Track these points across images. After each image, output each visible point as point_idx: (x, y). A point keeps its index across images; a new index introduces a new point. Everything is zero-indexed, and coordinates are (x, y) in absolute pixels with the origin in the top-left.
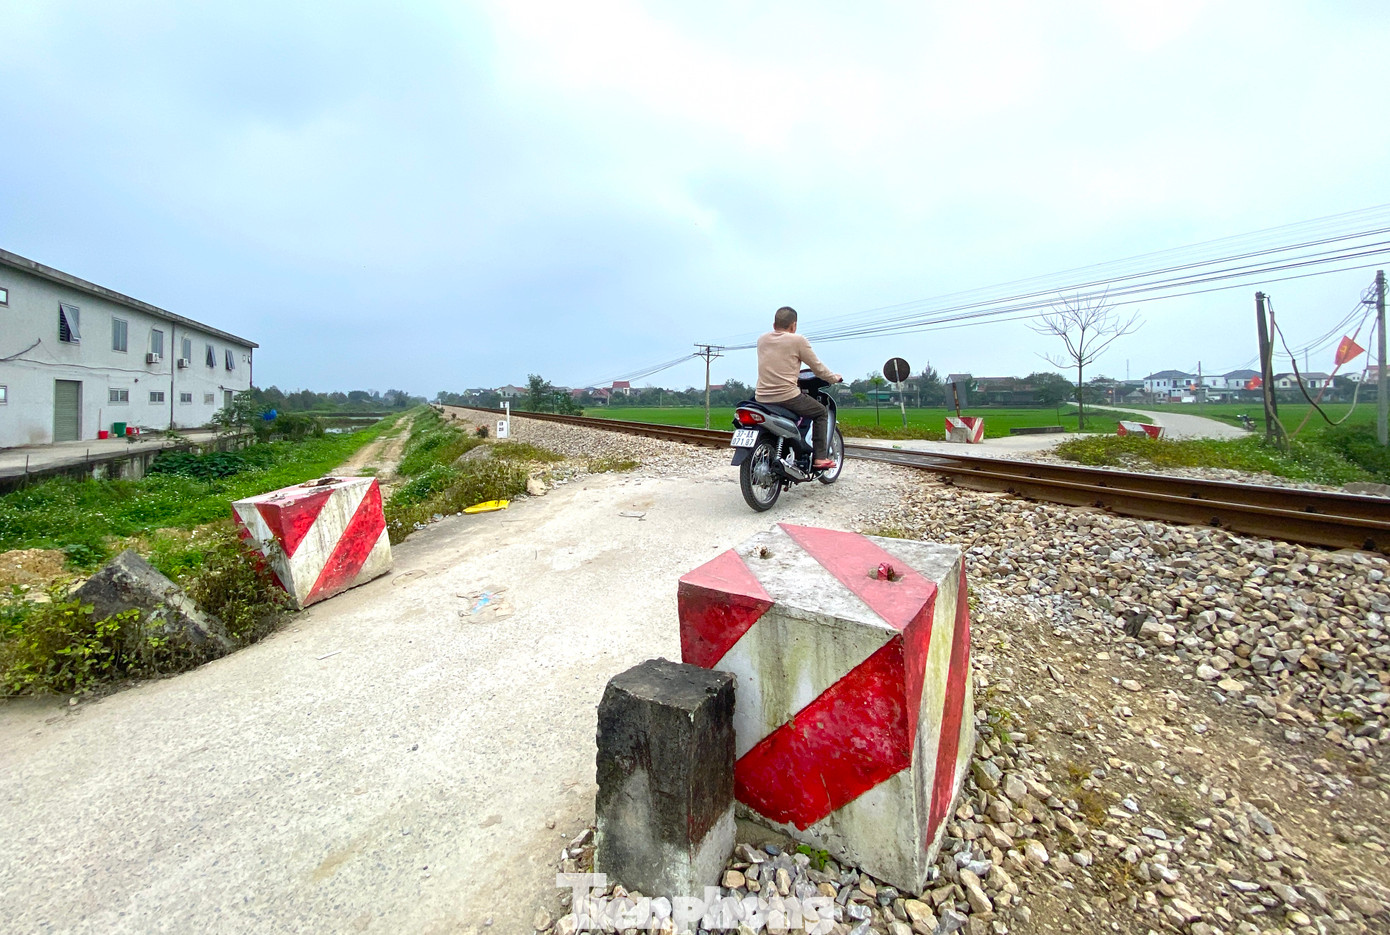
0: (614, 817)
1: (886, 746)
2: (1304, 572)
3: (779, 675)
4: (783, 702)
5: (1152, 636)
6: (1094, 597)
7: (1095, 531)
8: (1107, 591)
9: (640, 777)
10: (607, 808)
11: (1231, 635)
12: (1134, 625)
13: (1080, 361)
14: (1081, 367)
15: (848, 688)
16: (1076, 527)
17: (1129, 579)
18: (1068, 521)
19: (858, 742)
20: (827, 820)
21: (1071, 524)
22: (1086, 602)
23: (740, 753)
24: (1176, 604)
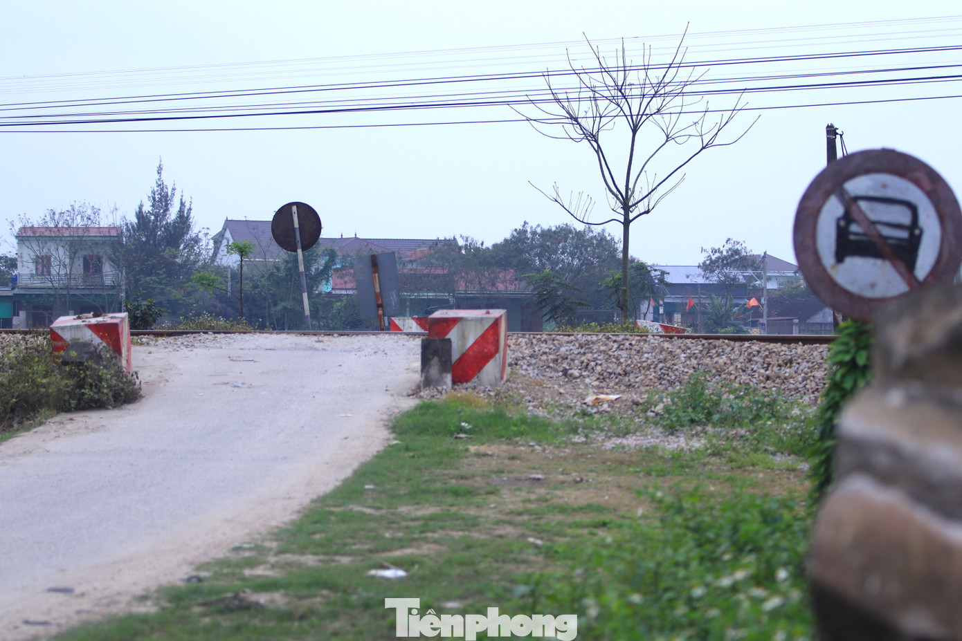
0: (428, 372)
1: (493, 349)
2: (630, 344)
3: (463, 338)
4: (463, 346)
5: (571, 375)
6: (551, 368)
7: (555, 342)
8: (557, 365)
9: (436, 360)
10: (425, 370)
11: (599, 368)
12: (565, 372)
13: (626, 208)
14: (627, 223)
15: (483, 336)
16: (546, 342)
17: (567, 358)
18: (542, 339)
19: (486, 350)
20: (476, 377)
21: (544, 340)
22: (547, 370)
23: (453, 363)
24: (582, 362)
